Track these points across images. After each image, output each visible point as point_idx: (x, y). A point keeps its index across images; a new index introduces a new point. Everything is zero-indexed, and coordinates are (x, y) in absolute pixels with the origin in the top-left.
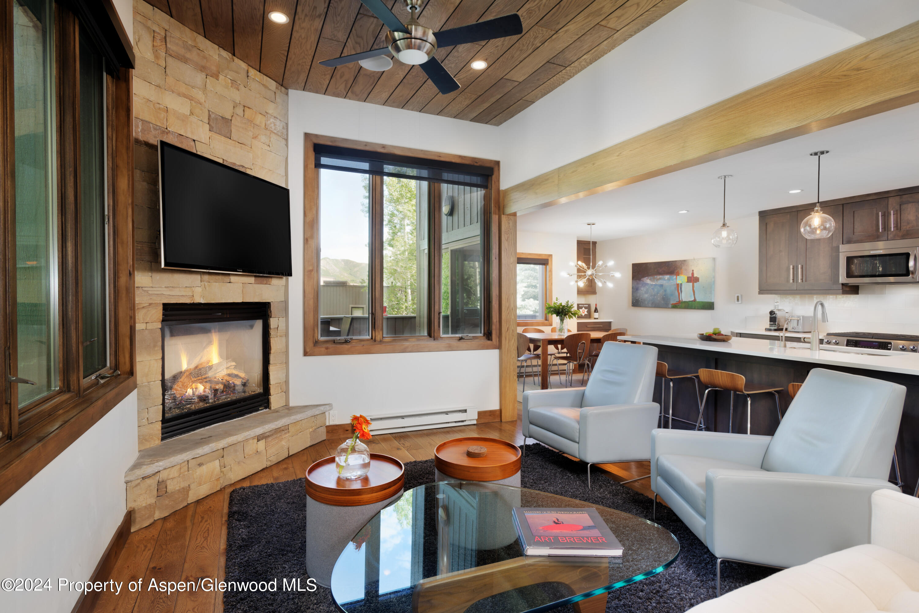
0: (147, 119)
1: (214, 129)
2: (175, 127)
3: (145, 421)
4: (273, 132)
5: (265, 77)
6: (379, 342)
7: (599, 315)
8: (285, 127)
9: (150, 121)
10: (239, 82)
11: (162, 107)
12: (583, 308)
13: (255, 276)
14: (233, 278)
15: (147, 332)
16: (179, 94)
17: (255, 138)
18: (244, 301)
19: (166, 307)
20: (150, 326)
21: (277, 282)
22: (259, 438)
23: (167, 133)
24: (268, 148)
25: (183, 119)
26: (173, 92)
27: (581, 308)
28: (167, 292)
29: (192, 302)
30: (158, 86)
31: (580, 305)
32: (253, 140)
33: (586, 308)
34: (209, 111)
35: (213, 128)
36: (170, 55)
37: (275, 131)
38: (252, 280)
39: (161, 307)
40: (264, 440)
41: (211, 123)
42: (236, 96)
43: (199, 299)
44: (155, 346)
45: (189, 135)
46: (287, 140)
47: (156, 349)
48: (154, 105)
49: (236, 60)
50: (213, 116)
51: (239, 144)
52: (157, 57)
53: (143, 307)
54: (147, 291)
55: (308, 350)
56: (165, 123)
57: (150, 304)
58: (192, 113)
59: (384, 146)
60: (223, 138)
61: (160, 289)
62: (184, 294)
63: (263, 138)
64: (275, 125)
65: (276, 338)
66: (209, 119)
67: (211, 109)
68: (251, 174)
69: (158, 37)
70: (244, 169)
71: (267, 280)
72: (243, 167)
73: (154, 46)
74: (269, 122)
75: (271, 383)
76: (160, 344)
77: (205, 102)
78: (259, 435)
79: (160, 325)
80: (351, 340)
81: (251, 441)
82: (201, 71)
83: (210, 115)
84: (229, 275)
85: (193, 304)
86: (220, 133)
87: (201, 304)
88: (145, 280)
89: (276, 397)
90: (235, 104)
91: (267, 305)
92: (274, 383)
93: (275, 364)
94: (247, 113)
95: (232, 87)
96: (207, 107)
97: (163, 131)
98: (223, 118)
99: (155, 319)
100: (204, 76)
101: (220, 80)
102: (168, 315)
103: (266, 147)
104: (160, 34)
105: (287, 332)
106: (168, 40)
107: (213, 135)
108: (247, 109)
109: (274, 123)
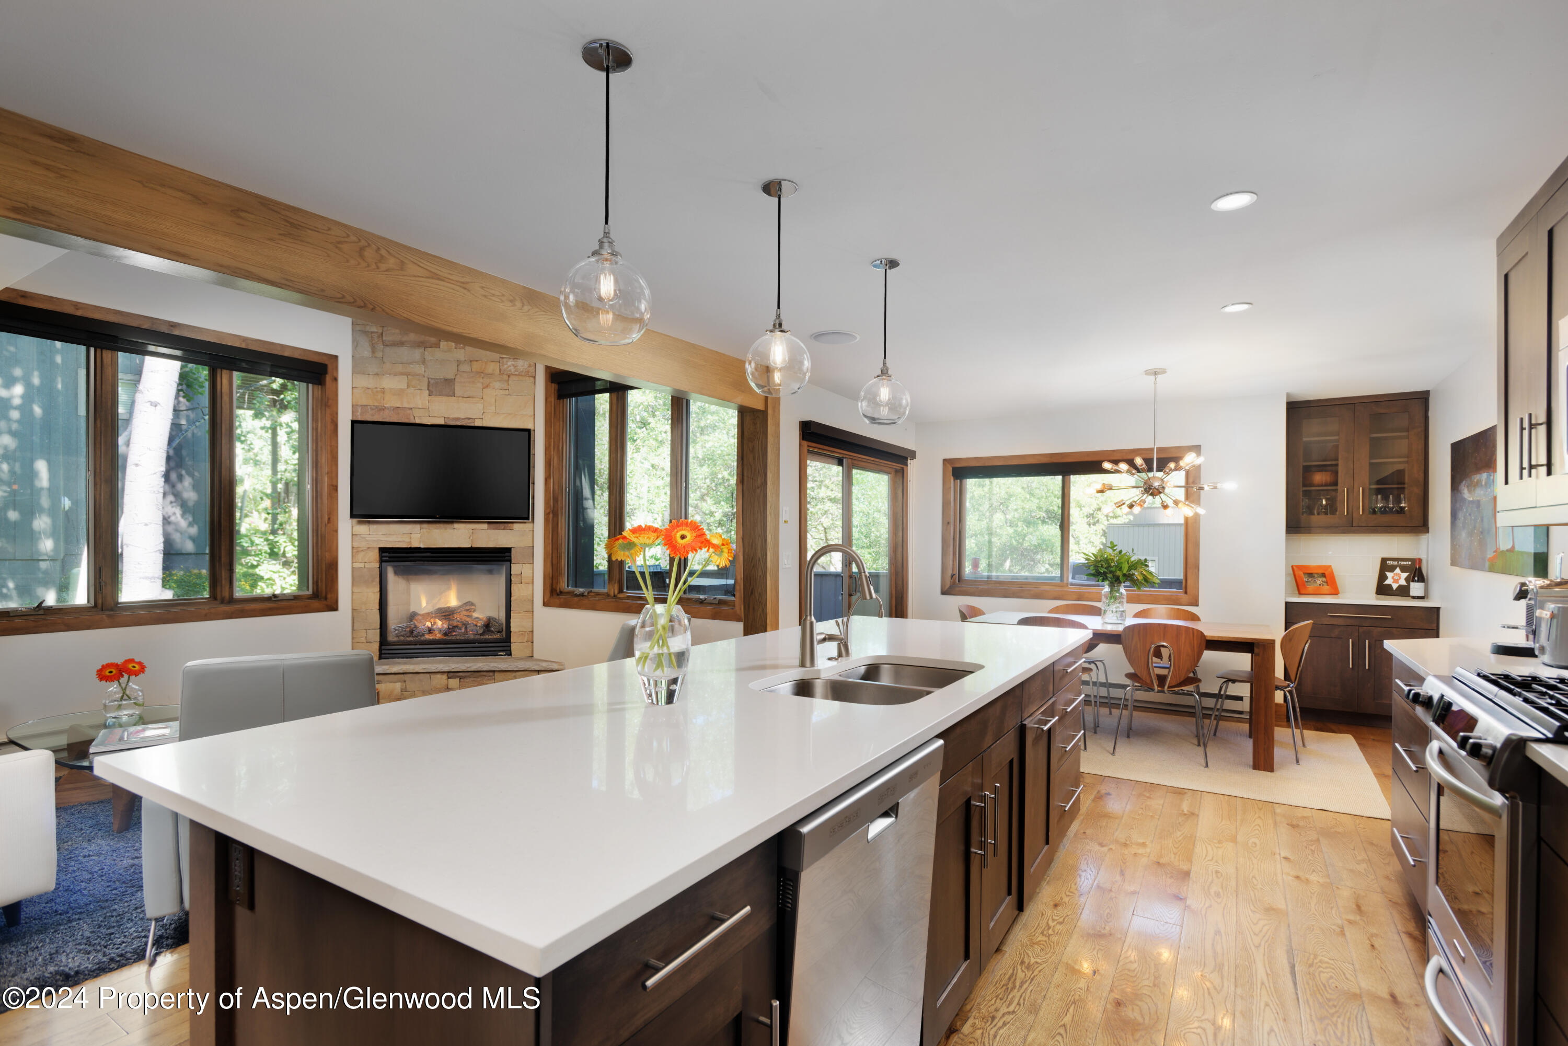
0: (364, 404)
1: (434, 393)
2: (391, 402)
3: (364, 640)
4: (513, 375)
7: (1426, 590)
8: (532, 364)
9: (368, 405)
11: (379, 389)
12: (1398, 570)
13: (489, 523)
14: (457, 526)
15: (364, 570)
16: (396, 374)
17: (486, 387)
18: (474, 546)
19: (382, 550)
20: (368, 565)
21: (518, 526)
23: (383, 409)
24: (507, 393)
25: (400, 393)
26: (390, 374)
27: (1392, 569)
28: (384, 538)
29: (409, 546)
30: (377, 374)
31: (1389, 562)
32: (484, 390)
33: (1403, 569)
34: (428, 378)
35: (432, 392)
36: (387, 345)
37: (517, 373)
38: (485, 526)
39: (377, 551)
41: (431, 388)
42: (460, 355)
43: (415, 544)
44: (373, 581)
45: (406, 405)
46: (534, 377)
47: (374, 583)
48: (372, 391)
50: (432, 382)
51: (465, 399)
52: (373, 351)
53: (362, 550)
54: (364, 538)
55: (547, 600)
56: (382, 401)
57: (369, 548)
58: (408, 387)
60: (445, 398)
61: (376, 536)
62: (401, 540)
63: (497, 385)
64: (515, 366)
65: (520, 585)
66: (428, 386)
67: (430, 377)
68: (472, 425)
69: (375, 336)
70: (470, 421)
71: (506, 525)
72: (469, 419)
73: (373, 344)
74: (506, 366)
75: (512, 629)
76: (378, 580)
77: (425, 372)
78: (448, 672)
79: (378, 565)
80: (588, 593)
81: (439, 676)
82: (419, 346)
83: (429, 382)
84: (453, 522)
85: (410, 548)
86: (441, 394)
87: (419, 548)
88: (363, 529)
89: (517, 646)
90: (459, 363)
91: (508, 550)
92: (517, 630)
93: (518, 612)
94: (476, 367)
95: (455, 348)
96: (426, 375)
97: (380, 409)
98: (446, 380)
99: (372, 561)
100: (421, 350)
101: (441, 347)
102: (389, 557)
103: (504, 392)
104: (377, 332)
105: (533, 580)
106: (384, 334)
107: (433, 398)
108: (475, 362)
109: (513, 365)
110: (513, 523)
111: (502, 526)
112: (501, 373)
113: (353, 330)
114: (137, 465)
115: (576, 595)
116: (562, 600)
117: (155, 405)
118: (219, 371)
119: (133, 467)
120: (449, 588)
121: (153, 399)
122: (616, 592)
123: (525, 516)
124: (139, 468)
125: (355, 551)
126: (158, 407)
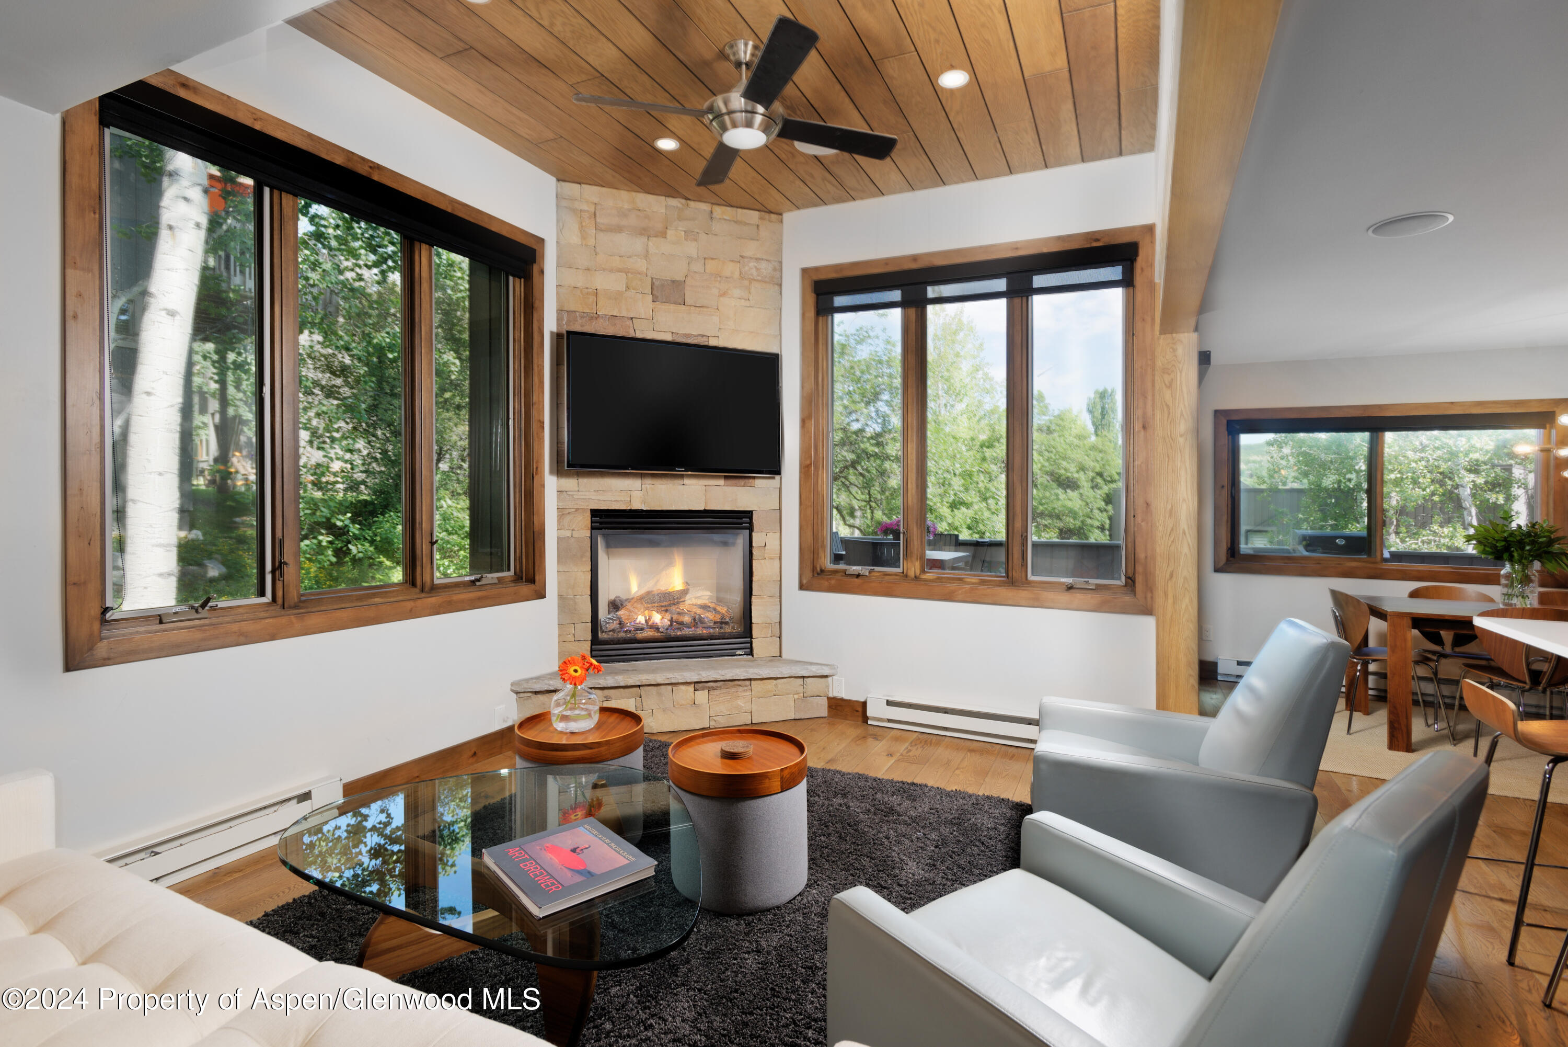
0: (573, 309)
1: (659, 299)
2: (607, 308)
3: (570, 637)
4: (755, 280)
5: (740, 210)
6: (912, 580)
8: (778, 268)
9: (577, 310)
10: (696, 230)
11: (591, 290)
13: (726, 478)
14: (687, 481)
15: (573, 540)
16: (612, 271)
17: (723, 294)
18: (708, 508)
19: (595, 513)
20: (576, 534)
21: (762, 484)
22: (698, 685)
23: (596, 318)
24: (747, 303)
25: (617, 297)
26: (604, 270)
28: (594, 496)
29: (629, 508)
30: (587, 269)
32: (721, 299)
34: (652, 278)
35: (657, 297)
36: (601, 230)
37: (759, 278)
38: (721, 482)
39: (588, 515)
40: (706, 692)
41: (655, 292)
42: (691, 249)
43: (637, 505)
44: (582, 557)
45: (624, 314)
46: (780, 285)
47: (584, 559)
48: (581, 291)
49: (692, 204)
50: (657, 283)
51: (697, 309)
52: (584, 237)
54: (573, 496)
55: (804, 582)
56: (595, 306)
57: (577, 510)
58: (627, 288)
59: (915, 258)
60: (672, 307)
61: (587, 493)
62: (618, 499)
63: (737, 292)
64: (757, 269)
65: (762, 561)
66: (652, 289)
67: (655, 276)
68: (706, 344)
69: (585, 215)
70: (704, 339)
71: (747, 481)
72: (703, 336)
73: (582, 227)
74: (747, 268)
75: (753, 621)
76: (589, 554)
77: (647, 269)
78: (696, 683)
79: (588, 534)
80: (870, 572)
81: (683, 687)
82: (641, 234)
83: (653, 284)
84: (682, 476)
85: (631, 510)
86: (668, 301)
87: (642, 511)
88: (570, 483)
89: (761, 642)
90: (690, 260)
91: (749, 514)
92: (759, 622)
93: (761, 597)
94: (711, 265)
95: (686, 240)
96: (649, 274)
97: (592, 318)
98: (673, 282)
99: (582, 526)
100: (644, 239)
101: (668, 237)
102: (601, 523)
103: (743, 303)
104: (588, 211)
105: (780, 554)
106: (598, 215)
107: (659, 306)
108: (710, 261)
109: (756, 267)
110: (754, 478)
111: (742, 482)
112: (742, 277)
113: (557, 206)
114: (148, 394)
115: (851, 575)
116: (833, 582)
117: (172, 314)
118: (417, 244)
119: (144, 396)
120: (671, 564)
121: (171, 306)
122: (918, 572)
123: (773, 468)
124: (152, 398)
125: (562, 513)
126: (177, 318)
